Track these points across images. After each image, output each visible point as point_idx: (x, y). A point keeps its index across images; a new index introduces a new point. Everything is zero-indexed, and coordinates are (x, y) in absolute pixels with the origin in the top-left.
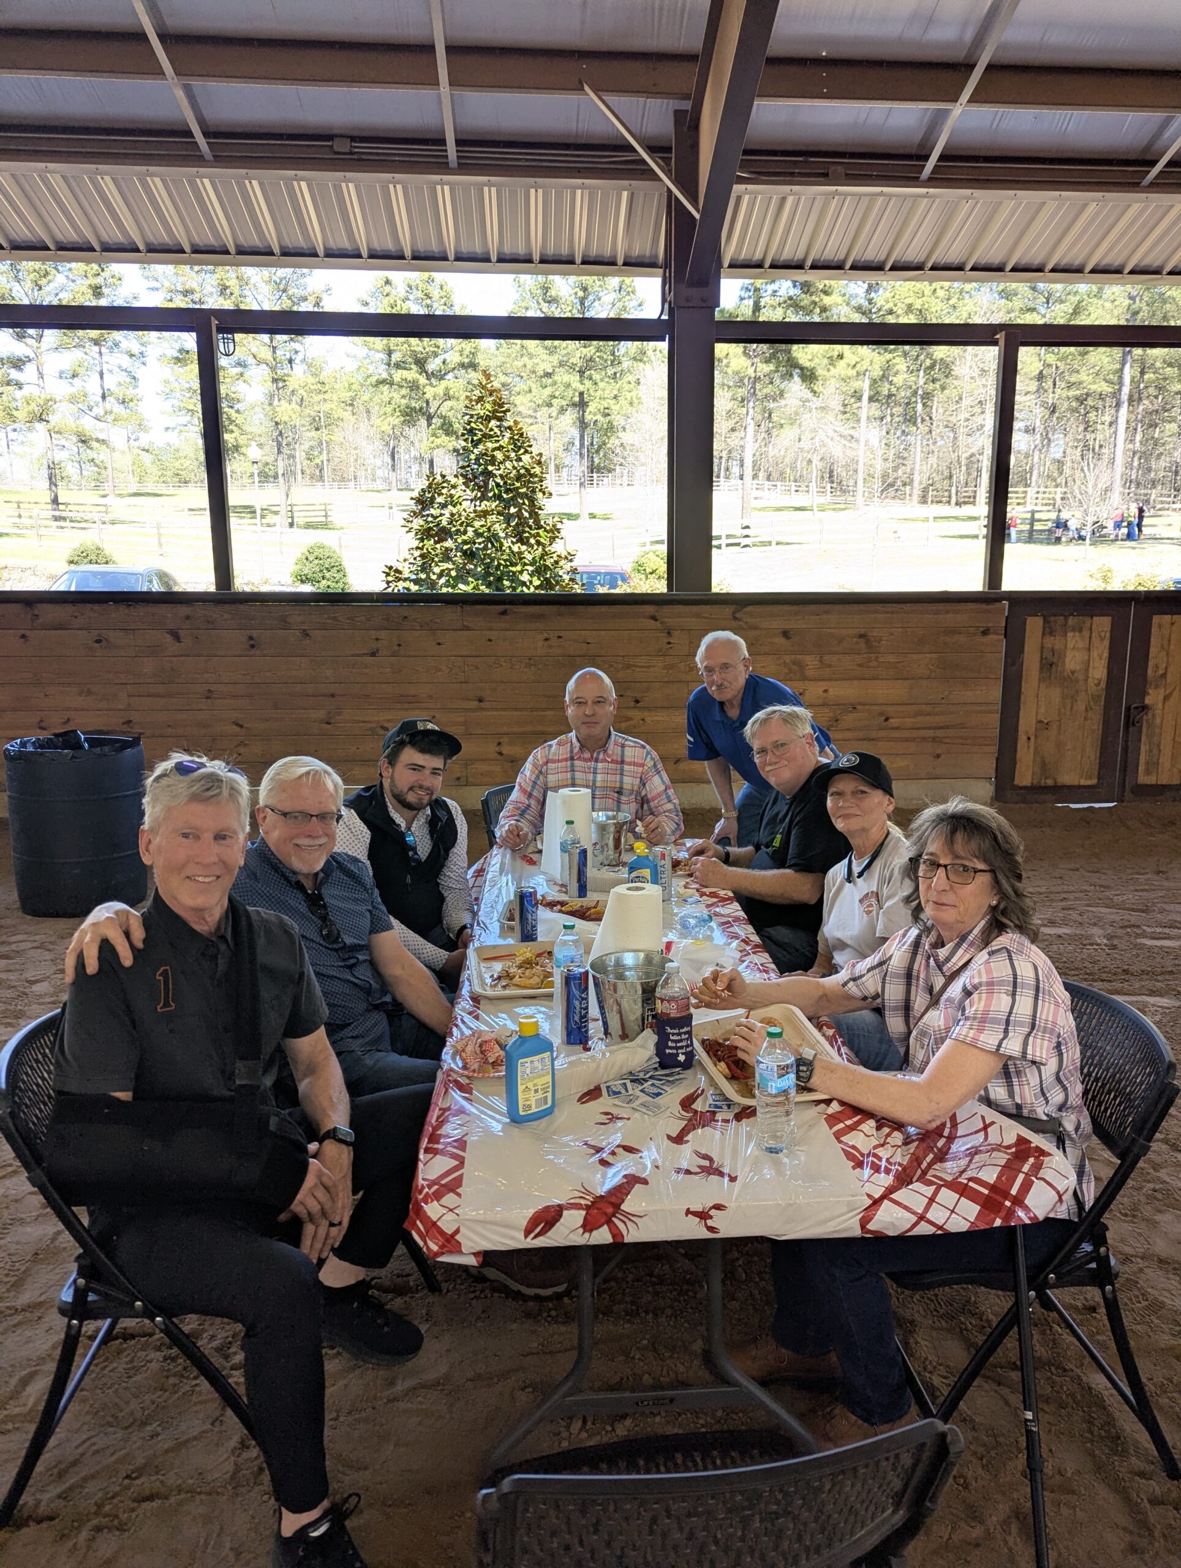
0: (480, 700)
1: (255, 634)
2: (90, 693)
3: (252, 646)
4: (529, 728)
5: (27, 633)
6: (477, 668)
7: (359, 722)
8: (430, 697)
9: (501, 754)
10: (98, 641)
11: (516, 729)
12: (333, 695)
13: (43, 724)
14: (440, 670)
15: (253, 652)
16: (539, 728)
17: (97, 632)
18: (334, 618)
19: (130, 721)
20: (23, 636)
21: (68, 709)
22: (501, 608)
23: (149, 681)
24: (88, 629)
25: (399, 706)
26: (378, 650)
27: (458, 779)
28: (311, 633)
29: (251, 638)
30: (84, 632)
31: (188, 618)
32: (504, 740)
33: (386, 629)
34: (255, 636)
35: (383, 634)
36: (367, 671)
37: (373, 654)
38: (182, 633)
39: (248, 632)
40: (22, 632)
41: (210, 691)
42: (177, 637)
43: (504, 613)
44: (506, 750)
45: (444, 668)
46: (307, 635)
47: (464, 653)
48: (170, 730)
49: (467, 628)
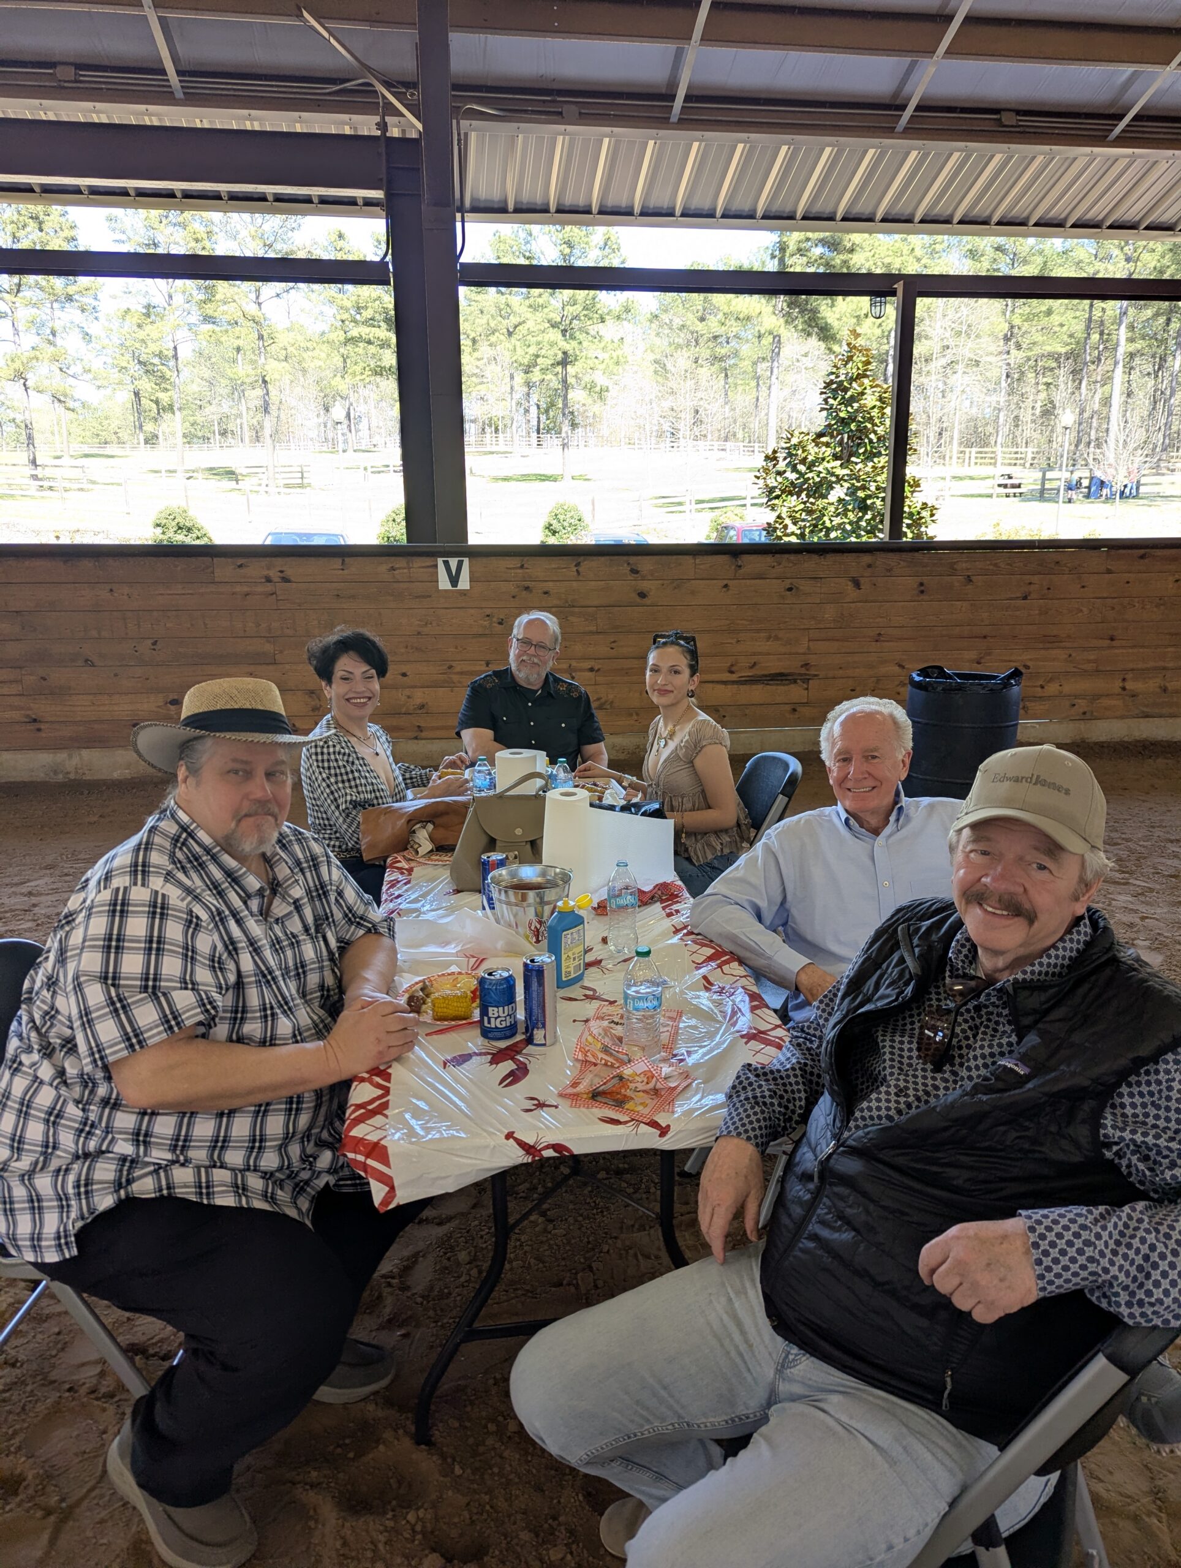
0: (1112, 639)
1: (925, 579)
2: (777, 638)
3: (922, 592)
4: (1151, 664)
5: (730, 583)
6: (1113, 608)
7: (1006, 661)
8: (1069, 636)
9: (1124, 689)
10: (790, 589)
11: (1141, 665)
12: (985, 637)
13: (733, 669)
14: (1081, 611)
15: (922, 597)
16: (1161, 664)
17: (789, 581)
18: (996, 565)
19: (807, 664)
20: (726, 586)
21: (754, 654)
22: (1142, 551)
23: (828, 626)
24: (781, 578)
25: (1041, 646)
26: (1030, 593)
27: (1084, 713)
28: (973, 578)
29: (922, 584)
30: (779, 581)
31: (869, 566)
32: (1129, 676)
33: (1040, 573)
34: (925, 582)
35: (1036, 579)
36: (1018, 613)
37: (1025, 598)
38: (862, 580)
39: (919, 579)
40: (725, 582)
41: (880, 634)
42: (857, 584)
43: (1142, 557)
44: (1129, 685)
45: (1085, 609)
46: (971, 581)
47: (1105, 595)
48: (841, 671)
49: (1109, 572)
